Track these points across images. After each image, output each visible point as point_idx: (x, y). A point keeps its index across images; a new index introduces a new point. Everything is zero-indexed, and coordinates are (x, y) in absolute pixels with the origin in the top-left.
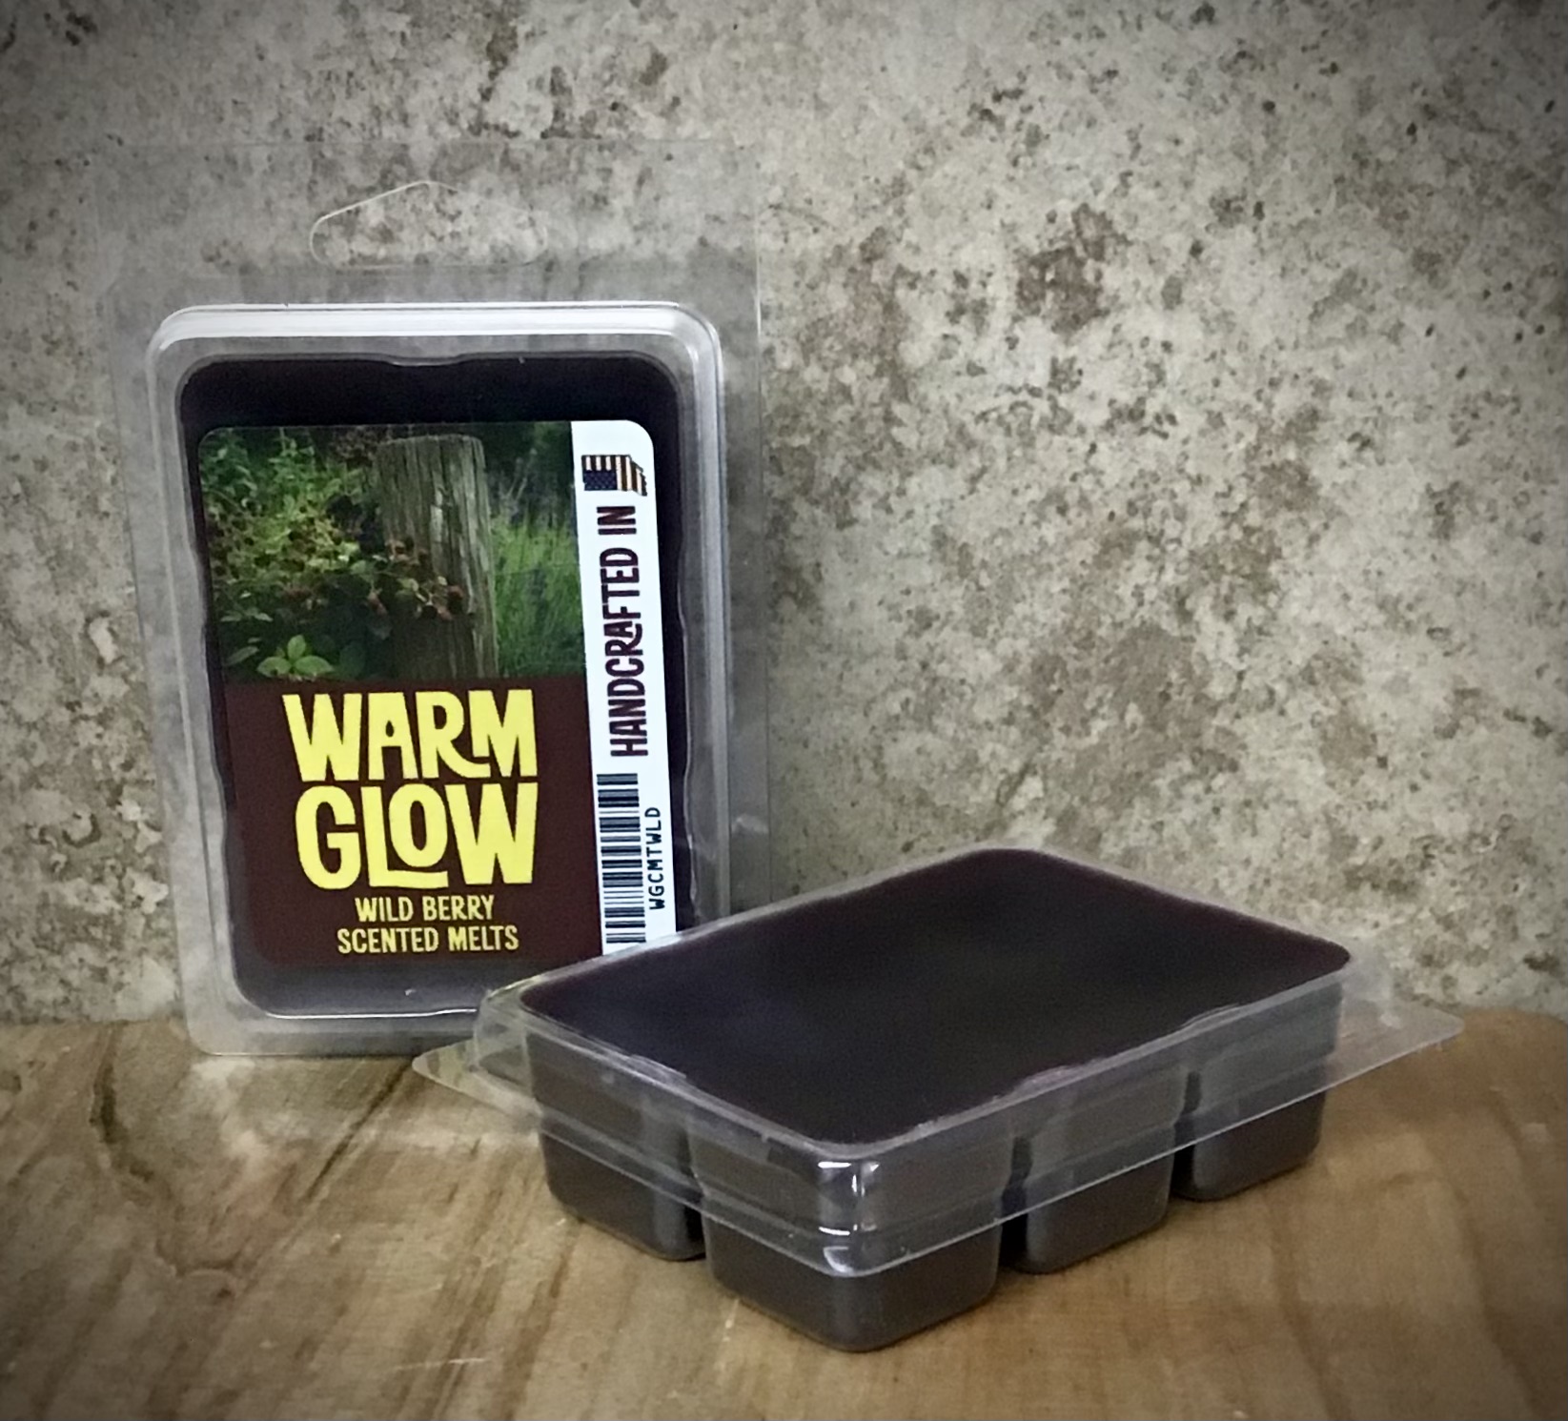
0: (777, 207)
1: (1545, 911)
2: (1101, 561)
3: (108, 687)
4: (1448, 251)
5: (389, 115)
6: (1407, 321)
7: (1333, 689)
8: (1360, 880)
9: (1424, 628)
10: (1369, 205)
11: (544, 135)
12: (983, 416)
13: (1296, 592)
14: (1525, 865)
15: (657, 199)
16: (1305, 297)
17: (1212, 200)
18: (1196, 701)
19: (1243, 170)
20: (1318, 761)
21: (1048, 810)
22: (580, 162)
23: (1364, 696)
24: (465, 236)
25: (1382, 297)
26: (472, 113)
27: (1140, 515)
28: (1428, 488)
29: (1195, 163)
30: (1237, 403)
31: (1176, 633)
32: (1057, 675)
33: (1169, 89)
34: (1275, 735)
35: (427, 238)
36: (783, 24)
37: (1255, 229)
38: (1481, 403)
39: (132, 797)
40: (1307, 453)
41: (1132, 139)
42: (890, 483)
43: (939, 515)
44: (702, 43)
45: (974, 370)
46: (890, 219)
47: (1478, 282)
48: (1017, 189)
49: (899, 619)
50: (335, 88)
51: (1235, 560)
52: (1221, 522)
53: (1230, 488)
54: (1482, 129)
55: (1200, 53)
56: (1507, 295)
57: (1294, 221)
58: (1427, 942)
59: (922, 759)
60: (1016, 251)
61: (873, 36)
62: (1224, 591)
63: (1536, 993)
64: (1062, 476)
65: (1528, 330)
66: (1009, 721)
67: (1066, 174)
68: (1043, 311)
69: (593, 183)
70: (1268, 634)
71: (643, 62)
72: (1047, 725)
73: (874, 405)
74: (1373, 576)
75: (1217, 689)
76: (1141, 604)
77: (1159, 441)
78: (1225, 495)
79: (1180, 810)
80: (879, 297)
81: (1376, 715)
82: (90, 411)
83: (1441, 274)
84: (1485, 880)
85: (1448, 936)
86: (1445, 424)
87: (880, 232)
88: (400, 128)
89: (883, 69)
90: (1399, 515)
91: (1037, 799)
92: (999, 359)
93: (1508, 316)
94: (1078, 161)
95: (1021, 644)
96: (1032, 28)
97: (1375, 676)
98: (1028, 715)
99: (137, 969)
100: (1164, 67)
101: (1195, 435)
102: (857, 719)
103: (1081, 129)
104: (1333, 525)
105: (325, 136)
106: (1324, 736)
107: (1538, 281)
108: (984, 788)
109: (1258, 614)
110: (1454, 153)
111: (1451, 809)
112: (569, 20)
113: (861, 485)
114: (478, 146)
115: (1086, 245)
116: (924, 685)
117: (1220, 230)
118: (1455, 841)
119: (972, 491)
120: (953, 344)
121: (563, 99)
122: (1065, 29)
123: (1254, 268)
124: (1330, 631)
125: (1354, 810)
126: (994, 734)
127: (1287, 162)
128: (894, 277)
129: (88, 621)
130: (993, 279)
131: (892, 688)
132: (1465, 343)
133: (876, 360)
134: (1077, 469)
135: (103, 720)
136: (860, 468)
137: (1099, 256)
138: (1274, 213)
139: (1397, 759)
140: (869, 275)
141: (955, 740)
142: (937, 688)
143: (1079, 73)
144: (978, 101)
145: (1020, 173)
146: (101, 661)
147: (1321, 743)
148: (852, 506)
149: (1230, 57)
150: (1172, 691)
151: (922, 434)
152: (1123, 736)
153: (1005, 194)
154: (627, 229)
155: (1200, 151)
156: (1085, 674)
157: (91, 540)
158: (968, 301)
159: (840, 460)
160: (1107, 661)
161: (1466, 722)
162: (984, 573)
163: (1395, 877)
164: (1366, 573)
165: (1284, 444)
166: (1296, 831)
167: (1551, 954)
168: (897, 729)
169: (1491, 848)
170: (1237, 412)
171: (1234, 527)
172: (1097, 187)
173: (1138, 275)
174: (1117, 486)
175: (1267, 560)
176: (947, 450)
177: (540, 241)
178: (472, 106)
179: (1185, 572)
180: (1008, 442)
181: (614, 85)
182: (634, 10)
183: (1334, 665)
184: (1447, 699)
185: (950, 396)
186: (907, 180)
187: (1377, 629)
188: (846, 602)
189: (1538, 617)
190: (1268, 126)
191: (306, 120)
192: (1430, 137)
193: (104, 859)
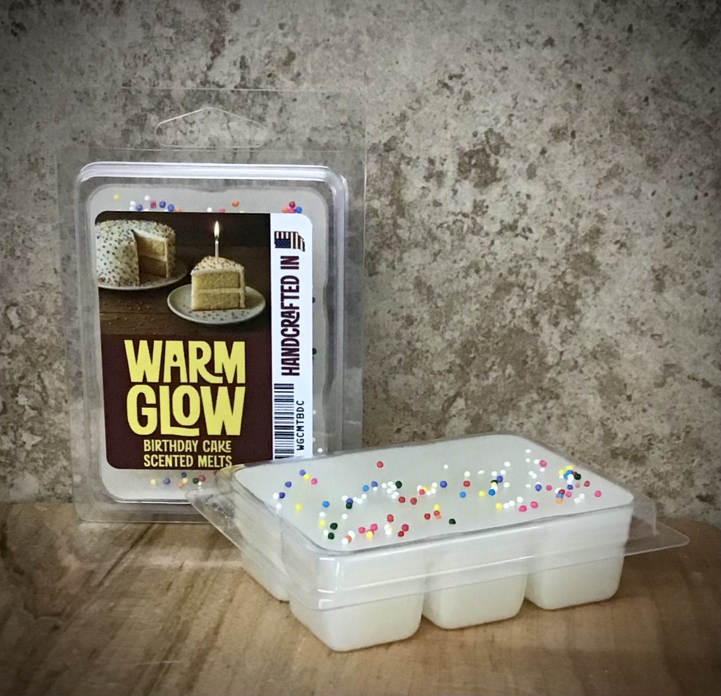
0: (344, 125)
1: (707, 473)
2: (495, 297)
3: (15, 340)
4: (663, 156)
5: (163, 75)
6: (643, 188)
7: (607, 362)
8: (618, 455)
9: (650, 334)
10: (626, 134)
11: (236, 87)
12: (441, 225)
13: (589, 315)
14: (697, 451)
15: (288, 119)
16: (594, 175)
17: (551, 130)
18: (539, 365)
19: (566, 115)
20: (598, 397)
21: (467, 415)
22: (253, 100)
23: (620, 366)
24: (196, 132)
25: (631, 177)
26: (202, 76)
27: (514, 275)
28: (652, 267)
29: (543, 111)
30: (561, 225)
31: (531, 332)
32: (473, 350)
33: (532, 77)
34: (577, 382)
35: (179, 132)
36: (351, 40)
37: (571, 144)
38: (678, 228)
39: (22, 392)
40: (594, 249)
41: (515, 99)
42: (395, 256)
43: (418, 271)
44: (313, 47)
45: (437, 204)
46: (398, 132)
47: (677, 172)
48: (459, 120)
49: (398, 321)
50: (138, 62)
51: (559, 298)
52: (551, 280)
53: (558, 264)
54: (680, 99)
55: (546, 60)
56: (690, 178)
57: (590, 139)
58: (650, 486)
59: (407, 387)
60: (458, 149)
61: (393, 47)
62: (554, 313)
63: (702, 513)
64: (477, 255)
65: (700, 194)
66: (449, 371)
67: (482, 114)
68: (470, 178)
69: (259, 110)
70: (575, 334)
71: (284, 55)
72: (468, 374)
73: (388, 218)
74: (625, 308)
75: (550, 360)
76: (514, 317)
77: (524, 240)
78: (555, 267)
79: (531, 417)
80: (393, 168)
82: (13, 209)
83: (659, 167)
84: (678, 457)
85: (661, 484)
86: (660, 237)
87: (394, 138)
88: (168, 82)
89: (397, 63)
90: (638, 280)
91: (462, 409)
92: (448, 201)
93: (691, 188)
94: (488, 108)
96: (469, 46)
97: (627, 356)
98: (458, 369)
100: (530, 66)
101: (541, 239)
102: (376, 367)
103: (490, 93)
104: (607, 284)
105: (132, 84)
106: (602, 385)
108: (437, 403)
109: (570, 324)
110: (666, 110)
111: (662, 422)
112: (250, 35)
113: (381, 257)
114: (204, 91)
115: (490, 146)
116: (409, 352)
117: (555, 143)
118: (664, 437)
119: (434, 260)
120: (426, 192)
121: (246, 71)
122: (484, 47)
123: (571, 161)
124: (604, 333)
125: (615, 421)
126: (443, 377)
127: (587, 112)
128: (400, 159)
129: (7, 308)
130: (447, 162)
131: (393, 354)
132: (670, 200)
133: (390, 197)
134: (484, 252)
135: (11, 355)
136: (381, 247)
137: (497, 153)
138: (581, 136)
139: (636, 396)
140: (388, 157)
141: (423, 379)
142: (415, 354)
143: (490, 67)
144: (441, 78)
145: (460, 114)
146: (12, 327)
147: (600, 387)
148: (376, 266)
149: (561, 63)
150: (529, 360)
151: (411, 233)
152: (504, 380)
153: (453, 123)
154: (273, 133)
155: (546, 106)
156: (488, 350)
157: (10, 269)
158: (435, 171)
159: (371, 244)
160: (497, 344)
161: (670, 380)
162: (439, 300)
163: (635, 454)
164: (622, 306)
165: (584, 244)
166: (587, 429)
167: (710, 494)
168: (395, 373)
169: (681, 441)
170: (562, 228)
171: (559, 282)
172: (497, 120)
173: (515, 162)
174: (504, 261)
175: (575, 299)
176: (423, 241)
177: (232, 137)
178: (203, 72)
179: (535, 303)
180: (452, 237)
181: (270, 65)
182: (280, 31)
183: (607, 350)
184: (660, 369)
185: (425, 215)
186: (407, 114)
187: (627, 334)
188: (372, 311)
189: (705, 331)
190: (578, 95)
191: (123, 76)
192: (655, 103)
193: (8, 423)
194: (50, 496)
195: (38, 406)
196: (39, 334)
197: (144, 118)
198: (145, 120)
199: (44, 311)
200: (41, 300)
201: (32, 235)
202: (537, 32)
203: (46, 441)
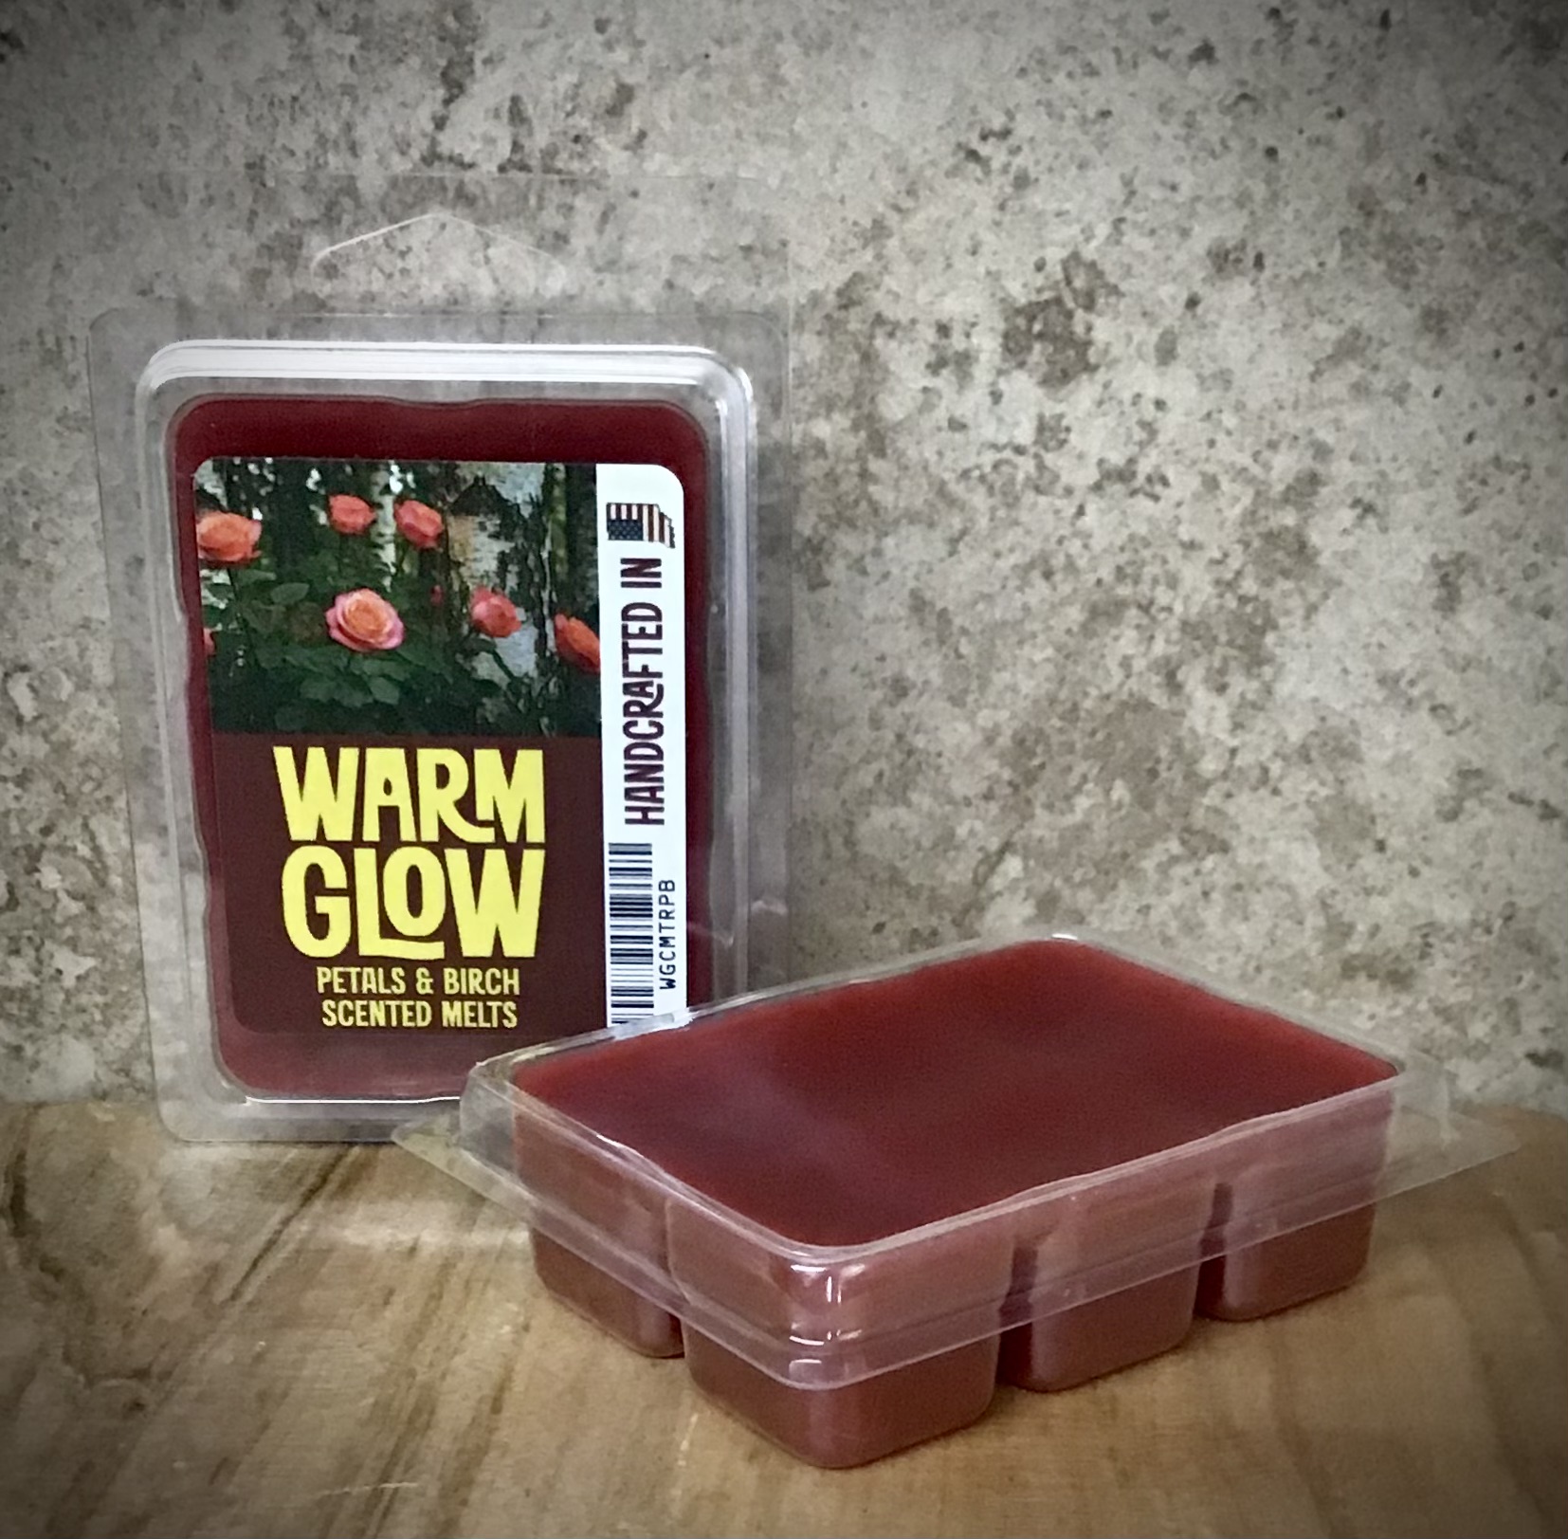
0: (748, 250)
1: (1549, 1004)
2: (1087, 630)
3: (29, 747)
4: (1457, 307)
5: (336, 144)
6: (1413, 380)
7: (1330, 768)
8: (1355, 970)
9: (1426, 705)
10: (1376, 257)
11: (502, 169)
12: (965, 474)
13: (1292, 666)
14: (1528, 957)
15: (620, 238)
16: (1306, 355)
17: (1209, 253)
18: (1186, 777)
19: (1242, 219)
20: (1314, 846)
21: (1029, 892)
22: (540, 198)
23: (1362, 776)
24: (415, 273)
25: (1389, 356)
26: (425, 144)
27: (1129, 581)
28: (1434, 556)
29: (1193, 211)
30: (1232, 467)
31: (1165, 707)
32: (1039, 749)
33: (1166, 132)
34: (1269, 815)
35: (375, 273)
36: (759, 53)
37: (1253, 283)
38: (1491, 469)
39: (51, 862)
40: (1306, 520)
41: (1127, 182)
42: (865, 544)
43: (917, 577)
44: (673, 72)
45: (957, 425)
46: (868, 264)
47: (1490, 341)
48: (1003, 235)
49: (874, 687)
50: (278, 113)
51: (1229, 631)
52: (1209, 590)
53: (1226, 555)
54: (1495, 179)
55: (1198, 93)
56: (1519, 355)
57: (1297, 273)
58: (1425, 1035)
59: (895, 833)
60: (1002, 300)
61: (853, 71)
62: (1217, 664)
63: (1538, 1091)
64: (1047, 539)
65: (1539, 392)
66: (988, 796)
67: (1055, 220)
68: (1029, 366)
69: (551, 219)
70: (1262, 709)
71: (607, 90)
72: (1028, 802)
73: (849, 461)
74: (1374, 650)
75: (1209, 766)
76: (1129, 676)
77: (1150, 503)
78: (1219, 563)
79: (1168, 892)
80: (857, 347)
81: (1374, 795)
82: (11, 455)
83: (1451, 332)
84: (1487, 970)
85: (1448, 1030)
86: (1451, 492)
87: (857, 278)
88: (351, 161)
89: (864, 105)
90: (1401, 587)
91: (1016, 880)
92: (983, 416)
93: (1520, 379)
94: (1067, 206)
95: (1003, 715)
96: (1022, 64)
97: (1376, 755)
98: (1008, 790)
99: (54, 1046)
100: (1162, 108)
101: (1189, 500)
102: (826, 793)
103: (1073, 170)
104: (1333, 596)
105: (267, 164)
106: (1321, 820)
107: (1551, 342)
108: (960, 866)
109: (1251, 688)
110: (1465, 203)
111: (1453, 896)
112: (528, 46)
113: (834, 544)
114: (431, 180)
115: (1074, 291)
116: (898, 757)
117: (1219, 284)
118: (1457, 929)
119: (951, 554)
120: (932, 399)
121: (523, 130)
122: (1056, 68)
123: (1253, 323)
124: (1327, 707)
125: (1350, 896)
126: (972, 810)
127: (1290, 209)
128: (873, 326)
129: (7, 676)
130: (977, 330)
131: (866, 760)
132: (1474, 406)
133: (853, 413)
134: (1062, 532)
135: (20, 782)
136: (833, 527)
137: (1089, 306)
138: (1275, 264)
139: (1396, 842)
140: (846, 322)
141: (930, 815)
142: (912, 762)
143: (1070, 113)
144: (963, 139)
145: (1007, 218)
146: (20, 720)
147: (1317, 825)
148: (825, 567)
149: (1231, 98)
150: (1162, 767)
151: (899, 492)
152: (1109, 814)
153: (990, 240)
154: (589, 271)
155: (1199, 199)
156: (1070, 748)
157: (11, 589)
158: (950, 352)
159: (813, 518)
161: (1470, 804)
162: (963, 640)
163: (1392, 967)
164: (1366, 646)
165: (1282, 509)
166: (1290, 917)
167: (1555, 1046)
168: (870, 802)
169: (1494, 935)
170: (1232, 473)
171: (1228, 596)
172: (1088, 234)
173: (1132, 329)
174: (1105, 551)
175: (1262, 631)
176: (926, 510)
177: (496, 281)
178: (424, 135)
179: (1176, 643)
180: (991, 501)
181: (577, 116)
182: (600, 38)
183: (1332, 743)
184: (1448, 779)
185: (930, 454)
186: (886, 223)
187: (1377, 706)
188: (817, 670)
189: (1547, 695)
190: (1268, 175)
191: (247, 148)
192: (1441, 188)
193: (20, 930)
194: (120, 1086)
195: (85, 890)
196: (82, 734)
197: (295, 242)
198: (300, 245)
199: (89, 681)
200: (81, 656)
201: (55, 513)
202: (1179, 30)
203: (108, 967)
